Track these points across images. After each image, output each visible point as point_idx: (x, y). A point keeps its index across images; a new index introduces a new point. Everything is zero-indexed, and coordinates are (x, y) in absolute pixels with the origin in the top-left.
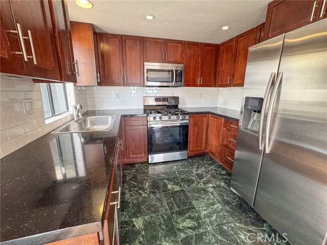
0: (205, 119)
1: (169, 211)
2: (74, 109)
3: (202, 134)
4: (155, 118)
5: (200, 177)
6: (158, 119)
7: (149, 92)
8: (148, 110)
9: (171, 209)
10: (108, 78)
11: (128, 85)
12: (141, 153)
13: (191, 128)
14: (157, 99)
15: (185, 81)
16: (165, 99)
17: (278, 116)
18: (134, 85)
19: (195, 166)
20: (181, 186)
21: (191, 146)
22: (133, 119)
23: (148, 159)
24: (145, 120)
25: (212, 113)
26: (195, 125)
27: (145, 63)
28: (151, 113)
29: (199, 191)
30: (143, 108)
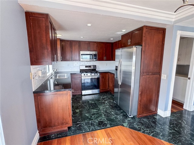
0: (107, 75)
1: (89, 108)
2: (53, 71)
3: (106, 82)
4: (85, 75)
5: (103, 99)
6: (86, 75)
7: (82, 63)
8: (82, 71)
9: (90, 107)
10: (65, 58)
11: (73, 60)
12: (79, 90)
13: (100, 79)
14: (86, 67)
15: (98, 58)
16: (90, 66)
17: (122, 72)
18: (76, 60)
19: (102, 96)
20: (95, 102)
21: (101, 87)
22: (75, 75)
23: (82, 93)
24: (80, 76)
25: (110, 72)
26: (103, 77)
27: (80, 52)
28: (83, 73)
29: (102, 103)
30: (80, 70)
